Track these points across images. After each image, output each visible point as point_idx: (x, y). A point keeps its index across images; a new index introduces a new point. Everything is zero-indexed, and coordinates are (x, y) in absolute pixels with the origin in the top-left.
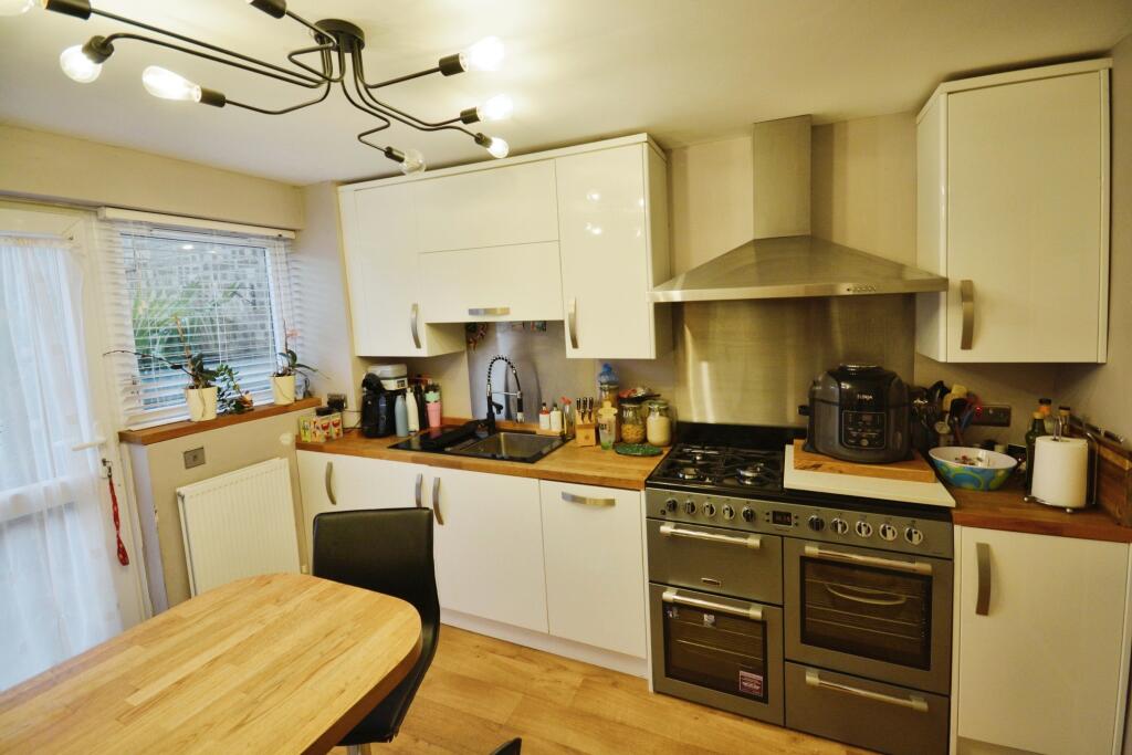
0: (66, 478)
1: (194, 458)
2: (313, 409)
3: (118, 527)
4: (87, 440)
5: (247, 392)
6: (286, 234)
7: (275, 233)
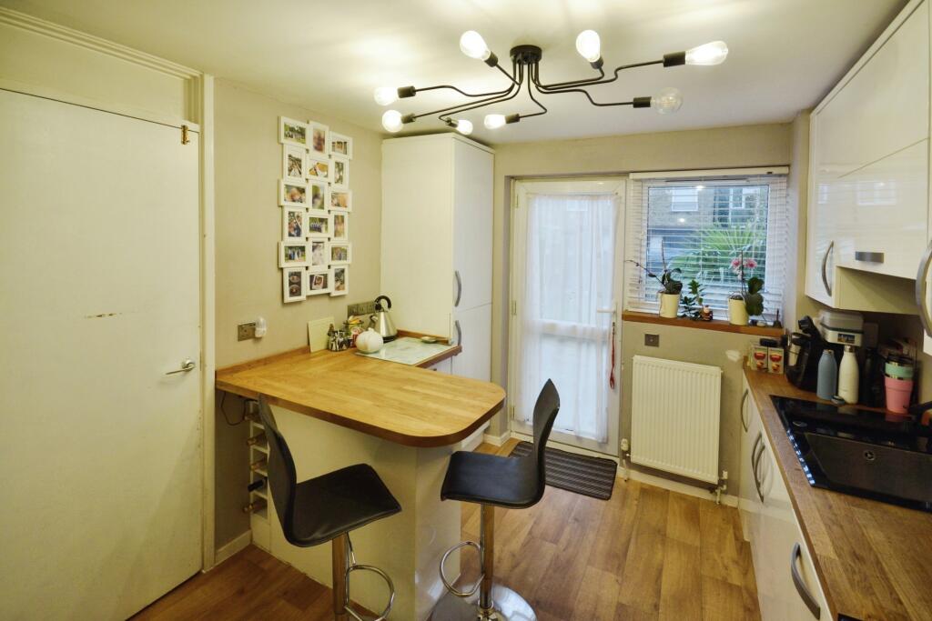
0: (593, 325)
1: (652, 340)
2: (758, 338)
3: (613, 365)
4: (606, 308)
5: (707, 306)
6: (775, 171)
7: (764, 171)
